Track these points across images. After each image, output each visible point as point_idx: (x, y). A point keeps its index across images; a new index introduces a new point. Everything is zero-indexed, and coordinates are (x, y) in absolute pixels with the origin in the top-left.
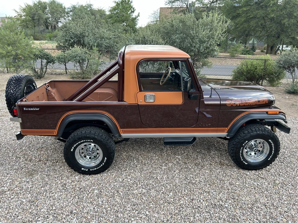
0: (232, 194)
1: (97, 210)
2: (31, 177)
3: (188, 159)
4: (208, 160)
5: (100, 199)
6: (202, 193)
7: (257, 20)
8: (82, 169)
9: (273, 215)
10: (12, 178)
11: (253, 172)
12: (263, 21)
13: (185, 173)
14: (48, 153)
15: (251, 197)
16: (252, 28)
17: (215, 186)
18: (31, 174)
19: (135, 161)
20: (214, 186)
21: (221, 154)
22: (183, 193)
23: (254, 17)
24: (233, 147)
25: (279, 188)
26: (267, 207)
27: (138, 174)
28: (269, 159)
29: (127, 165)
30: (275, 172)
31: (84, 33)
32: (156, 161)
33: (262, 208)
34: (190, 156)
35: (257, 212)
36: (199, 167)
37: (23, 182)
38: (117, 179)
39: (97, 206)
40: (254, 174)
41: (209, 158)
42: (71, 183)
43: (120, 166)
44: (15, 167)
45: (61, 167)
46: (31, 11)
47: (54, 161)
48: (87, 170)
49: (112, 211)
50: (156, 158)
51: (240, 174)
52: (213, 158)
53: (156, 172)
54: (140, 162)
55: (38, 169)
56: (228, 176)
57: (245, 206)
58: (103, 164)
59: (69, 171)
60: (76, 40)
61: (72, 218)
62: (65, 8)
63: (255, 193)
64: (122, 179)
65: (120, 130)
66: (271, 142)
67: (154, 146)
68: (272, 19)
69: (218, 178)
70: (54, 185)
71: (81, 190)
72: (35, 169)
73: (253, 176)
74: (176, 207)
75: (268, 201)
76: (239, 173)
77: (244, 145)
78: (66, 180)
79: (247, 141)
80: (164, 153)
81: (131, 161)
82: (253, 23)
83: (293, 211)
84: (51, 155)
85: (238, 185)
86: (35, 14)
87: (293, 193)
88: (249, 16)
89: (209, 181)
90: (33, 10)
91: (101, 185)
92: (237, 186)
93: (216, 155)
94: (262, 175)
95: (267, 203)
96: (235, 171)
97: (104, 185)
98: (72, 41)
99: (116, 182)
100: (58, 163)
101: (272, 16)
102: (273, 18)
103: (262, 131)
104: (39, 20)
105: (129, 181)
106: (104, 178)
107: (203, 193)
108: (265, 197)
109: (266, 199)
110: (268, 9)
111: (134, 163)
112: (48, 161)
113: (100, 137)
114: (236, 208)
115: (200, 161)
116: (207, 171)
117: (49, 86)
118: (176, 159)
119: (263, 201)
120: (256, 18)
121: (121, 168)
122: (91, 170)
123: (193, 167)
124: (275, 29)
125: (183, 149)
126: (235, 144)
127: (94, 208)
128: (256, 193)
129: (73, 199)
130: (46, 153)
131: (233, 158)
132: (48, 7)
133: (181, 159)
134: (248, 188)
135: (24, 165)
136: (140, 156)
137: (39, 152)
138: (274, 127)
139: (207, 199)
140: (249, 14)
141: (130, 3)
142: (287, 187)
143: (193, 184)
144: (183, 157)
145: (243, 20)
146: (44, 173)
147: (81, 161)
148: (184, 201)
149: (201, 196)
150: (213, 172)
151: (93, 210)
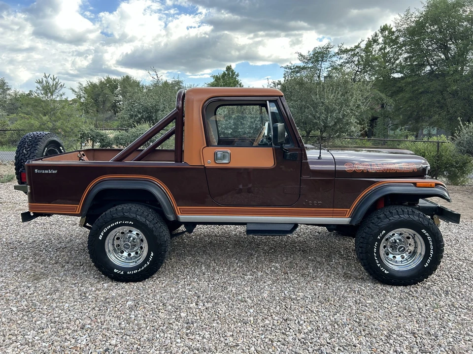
0: (357, 315)
1: (124, 325)
2: (36, 281)
3: (290, 268)
4: (325, 270)
5: (133, 312)
6: (304, 313)
7: (430, 95)
8: (115, 271)
9: (426, 347)
10: (7, 281)
11: (401, 288)
12: (439, 97)
13: (281, 285)
14: (71, 255)
15: (389, 321)
16: (423, 108)
17: (331, 304)
18: (37, 278)
19: (204, 268)
20: (328, 303)
21: (348, 264)
22: (272, 311)
23: (426, 92)
24: (362, 243)
25: (444, 311)
26: (416, 336)
27: (204, 284)
28: (425, 266)
29: (189, 272)
30: (440, 289)
31: (158, 105)
32: (238, 269)
33: (408, 336)
34: (296, 264)
35: (396, 341)
36: (308, 279)
37: (22, 286)
38: (169, 289)
39: (125, 321)
40: (401, 291)
41: (327, 268)
42: (95, 291)
43: (178, 273)
44: (16, 269)
45: (85, 271)
46: (94, 91)
47: (78, 264)
48: (122, 273)
49: (148, 328)
50: (238, 265)
51: (377, 290)
52: (334, 268)
53: (234, 283)
54: (212, 268)
55: (50, 272)
56: (355, 291)
57: (376, 333)
58: (148, 263)
59: (96, 277)
60: (145, 115)
61: (81, 334)
62: (143, 87)
63: (398, 315)
64: (177, 289)
65: (177, 209)
66: (427, 234)
67: (238, 250)
68: (455, 94)
69: (336, 294)
70: (68, 292)
71: (108, 300)
72: (45, 272)
73: (399, 295)
74: (255, 329)
75: (421, 328)
76: (375, 289)
77: (379, 237)
78: (87, 288)
79: (384, 232)
80: (252, 258)
81: (196, 268)
82: (424, 100)
83: (464, 344)
84: (76, 257)
85: (370, 304)
86: (99, 95)
87: (468, 319)
88: (417, 90)
89: (320, 298)
90: (97, 89)
91: (142, 295)
92: (368, 305)
93: (340, 265)
94: (414, 292)
95: (418, 330)
96: (369, 286)
97: (145, 296)
98: (140, 116)
99: (165, 292)
100: (82, 267)
101: (454, 88)
102: (456, 91)
103: (408, 215)
104: (104, 102)
105: (187, 291)
106: (147, 287)
107: (306, 312)
108: (415, 323)
109: (417, 326)
110: (446, 78)
111: (201, 270)
112: (68, 263)
113: (145, 218)
114: (360, 334)
115: (311, 271)
116: (320, 285)
117: (84, 156)
118: (271, 268)
119: (411, 327)
120: (428, 92)
121: (179, 275)
122: (128, 273)
123: (298, 278)
124: (460, 108)
125: (286, 255)
126: (364, 236)
127: (120, 324)
128: (400, 316)
129: (90, 311)
130: (69, 254)
131: (364, 263)
132: (119, 86)
133: (279, 267)
134: (387, 309)
135: (31, 267)
136: (213, 262)
137: (58, 253)
138: (435, 216)
139: (312, 320)
140: (417, 87)
141: (235, 76)
142: (459, 311)
143: (291, 300)
144: (283, 266)
145: (407, 96)
146: (57, 277)
147: (113, 257)
148: (272, 321)
149: (302, 316)
150: (330, 286)
151: (118, 325)
